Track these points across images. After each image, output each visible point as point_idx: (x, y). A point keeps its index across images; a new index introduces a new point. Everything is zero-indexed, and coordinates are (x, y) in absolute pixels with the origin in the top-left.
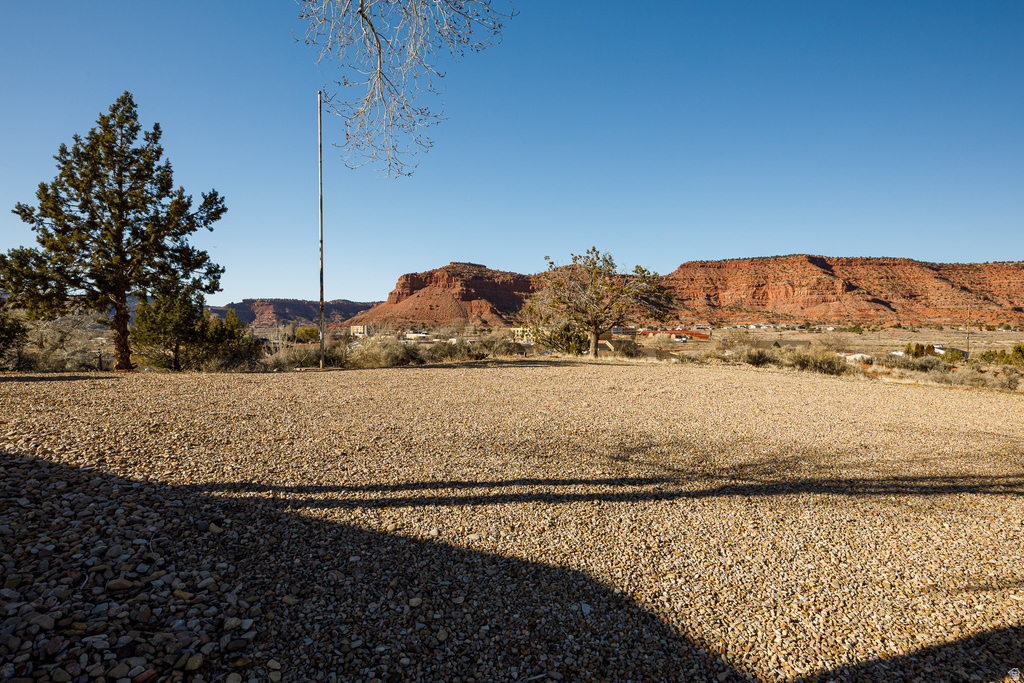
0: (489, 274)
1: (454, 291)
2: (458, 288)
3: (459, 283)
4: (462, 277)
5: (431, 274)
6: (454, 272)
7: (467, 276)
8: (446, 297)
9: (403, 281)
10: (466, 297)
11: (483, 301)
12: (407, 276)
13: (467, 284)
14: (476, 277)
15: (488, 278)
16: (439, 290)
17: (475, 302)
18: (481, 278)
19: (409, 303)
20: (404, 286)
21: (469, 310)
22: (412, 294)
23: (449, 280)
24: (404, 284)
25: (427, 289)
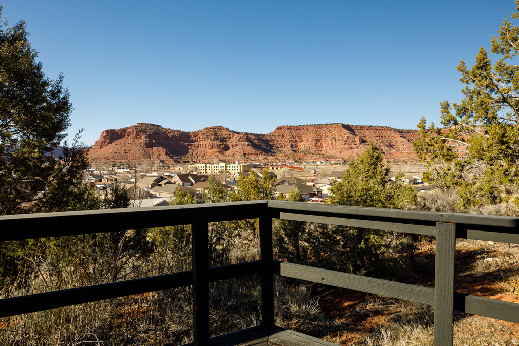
0: (164, 131)
1: (141, 141)
2: (143, 139)
3: (144, 136)
4: (146, 132)
5: (124, 130)
6: (140, 129)
7: (149, 132)
8: (136, 145)
9: (105, 134)
10: (149, 145)
11: (160, 148)
12: (108, 131)
13: (149, 137)
14: (155, 133)
15: (163, 133)
16: (131, 141)
17: (155, 149)
18: (158, 133)
19: (109, 149)
20: (105, 137)
21: (151, 153)
22: (111, 142)
23: (137, 134)
24: (105, 136)
25: (122, 140)
